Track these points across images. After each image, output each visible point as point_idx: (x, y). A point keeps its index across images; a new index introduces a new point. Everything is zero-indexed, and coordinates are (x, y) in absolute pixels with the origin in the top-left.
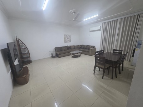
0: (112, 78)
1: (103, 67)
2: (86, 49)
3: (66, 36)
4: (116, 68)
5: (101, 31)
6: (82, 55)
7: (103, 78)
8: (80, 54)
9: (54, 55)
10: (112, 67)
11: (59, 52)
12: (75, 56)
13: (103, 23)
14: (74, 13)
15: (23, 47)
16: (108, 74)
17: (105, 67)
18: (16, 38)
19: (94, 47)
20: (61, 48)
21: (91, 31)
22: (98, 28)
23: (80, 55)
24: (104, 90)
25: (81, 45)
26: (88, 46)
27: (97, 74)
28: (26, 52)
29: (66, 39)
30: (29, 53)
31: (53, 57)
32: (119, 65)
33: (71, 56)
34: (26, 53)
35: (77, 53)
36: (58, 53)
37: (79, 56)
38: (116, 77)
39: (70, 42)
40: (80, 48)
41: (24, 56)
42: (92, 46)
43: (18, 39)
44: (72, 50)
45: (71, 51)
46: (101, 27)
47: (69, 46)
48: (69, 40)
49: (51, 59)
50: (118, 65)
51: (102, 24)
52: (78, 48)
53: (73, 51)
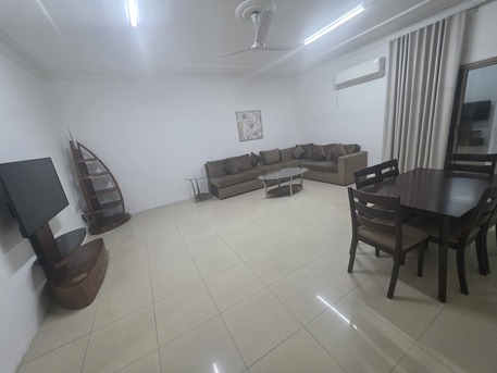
0: (442, 298)
1: (392, 244)
2: (324, 159)
3: (244, 117)
4: (460, 248)
5: (385, 79)
6: (306, 184)
7: (390, 295)
8: (297, 182)
9: (205, 190)
10: (440, 241)
11: (220, 179)
12: (280, 192)
13: (392, 43)
14: (253, 16)
15: (99, 171)
16: (420, 275)
17: (400, 242)
18: (71, 143)
19: (357, 148)
20: (228, 162)
21: (340, 87)
22: (372, 66)
23: (300, 185)
24: (393, 363)
25: (303, 147)
26: (334, 145)
27: (366, 272)
28: (110, 185)
29: (246, 127)
30: (117, 187)
31: (200, 198)
32: (478, 230)
33: (262, 193)
34: (108, 190)
35: (288, 179)
36: (215, 182)
37: (297, 189)
38: (464, 290)
39: (261, 137)
40: (303, 156)
41: (104, 200)
42: (347, 148)
43: (79, 144)
44: (268, 167)
45: (264, 173)
46: (383, 61)
47: (257, 153)
48: (254, 130)
49: (195, 205)
50: (475, 232)
51: (387, 46)
52: (294, 158)
53: (272, 171)
